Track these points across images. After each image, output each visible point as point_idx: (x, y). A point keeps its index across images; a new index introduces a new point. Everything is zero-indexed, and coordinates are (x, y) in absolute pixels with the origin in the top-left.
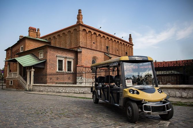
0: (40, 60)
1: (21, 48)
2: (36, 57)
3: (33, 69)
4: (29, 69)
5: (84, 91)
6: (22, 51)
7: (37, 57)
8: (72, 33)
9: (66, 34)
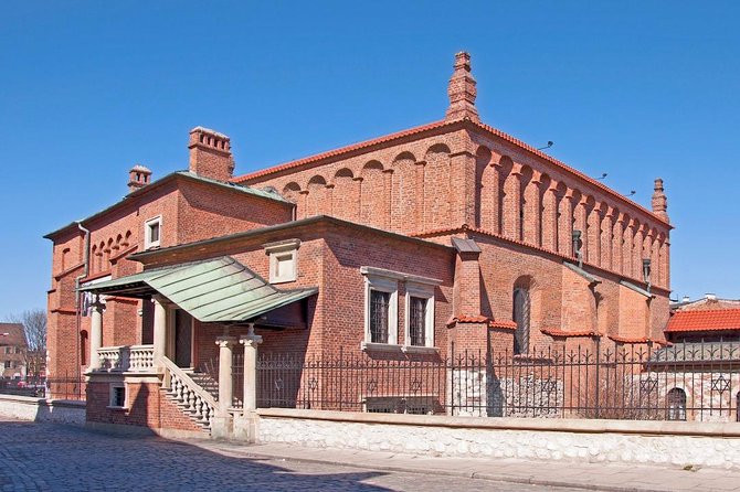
0: (277, 289)
1: (148, 231)
2: (251, 273)
3: (256, 333)
4: (230, 334)
5: (594, 451)
6: (156, 244)
7: (255, 276)
8: (424, 163)
9: (387, 167)
